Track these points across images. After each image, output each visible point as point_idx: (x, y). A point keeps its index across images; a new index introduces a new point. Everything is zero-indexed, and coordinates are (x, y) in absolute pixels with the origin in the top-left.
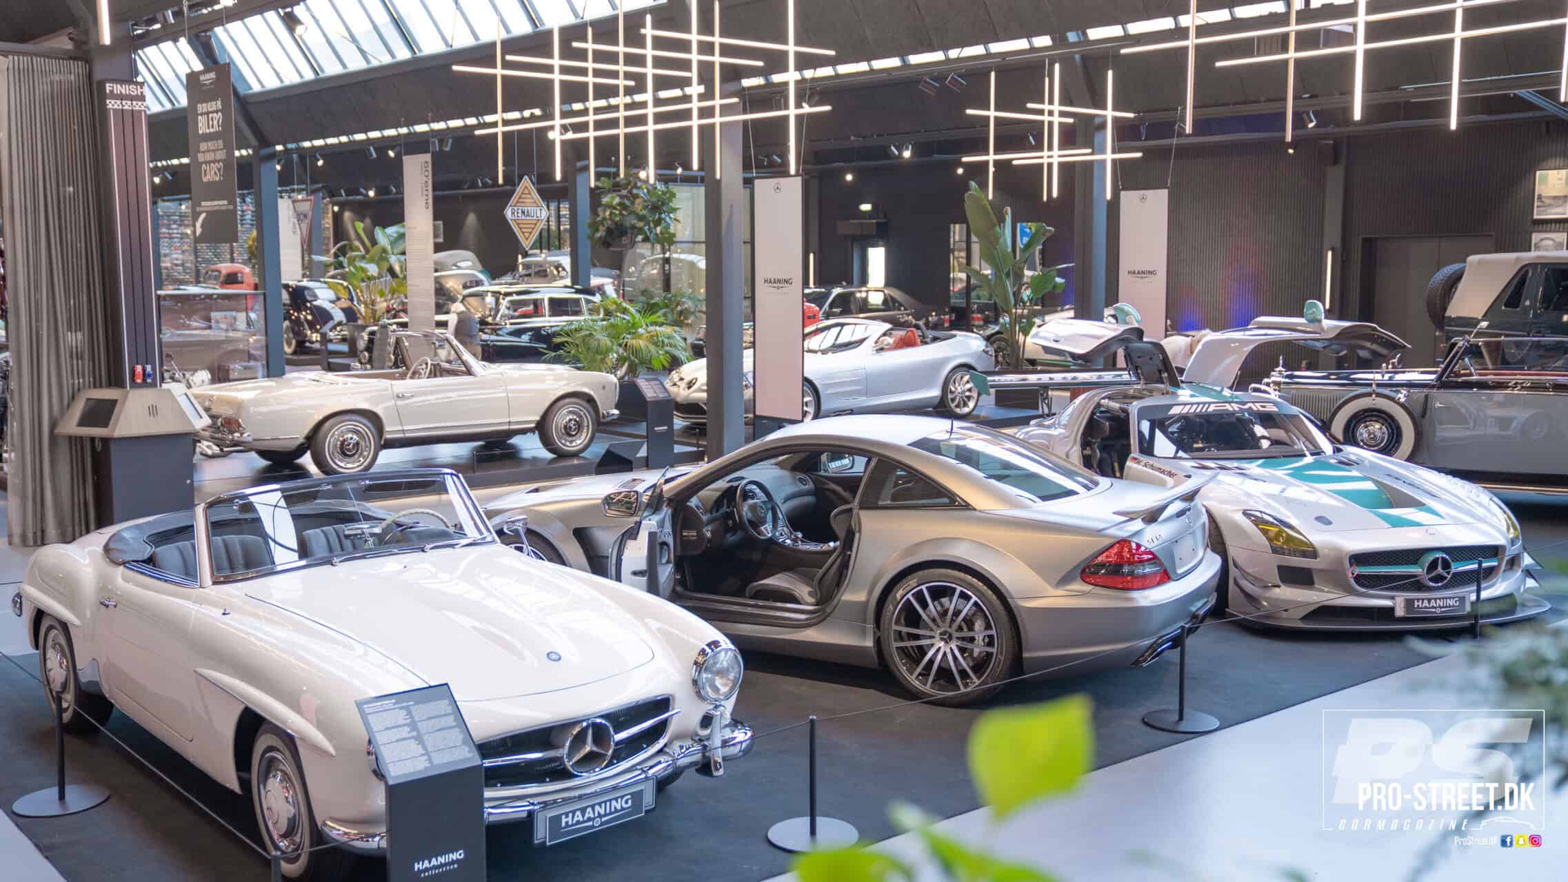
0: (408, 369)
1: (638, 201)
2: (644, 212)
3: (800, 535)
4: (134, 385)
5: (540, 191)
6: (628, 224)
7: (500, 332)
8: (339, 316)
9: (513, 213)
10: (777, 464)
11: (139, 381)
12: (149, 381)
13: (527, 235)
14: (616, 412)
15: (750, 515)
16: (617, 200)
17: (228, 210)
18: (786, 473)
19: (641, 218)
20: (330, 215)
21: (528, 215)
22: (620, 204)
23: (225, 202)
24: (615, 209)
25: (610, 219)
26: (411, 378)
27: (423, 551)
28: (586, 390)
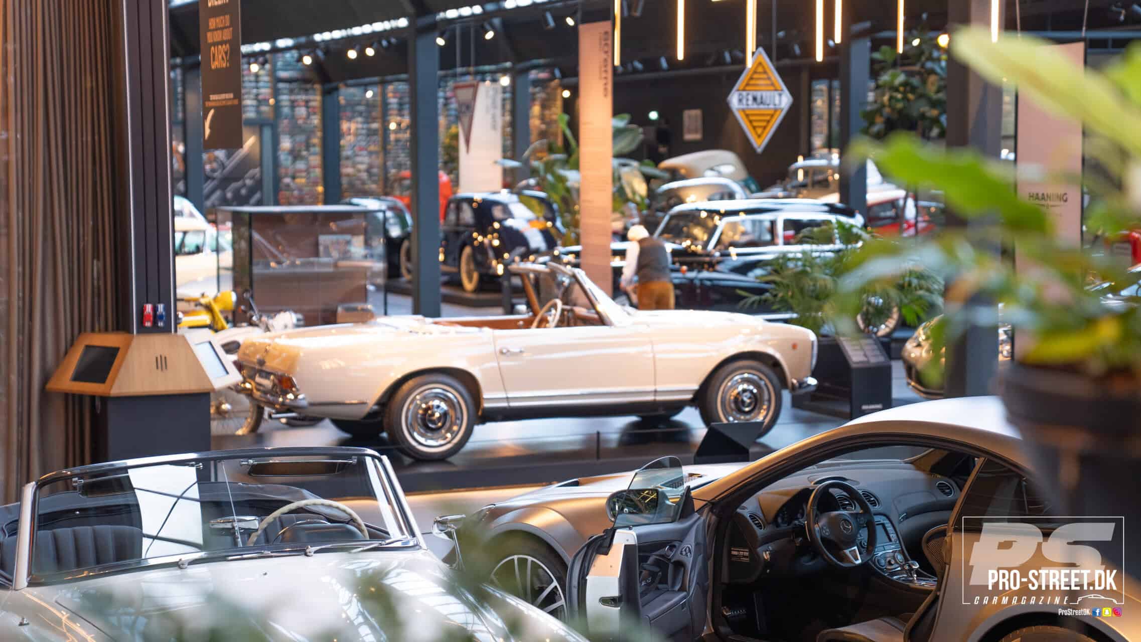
0: (535, 315)
1: (932, 78)
2: (941, 95)
3: (916, 566)
4: (142, 330)
5: (781, 71)
6: (915, 114)
7: (718, 267)
8: (536, 240)
9: (740, 101)
10: (912, 463)
11: (148, 324)
12: (161, 324)
13: (759, 131)
14: (812, 381)
15: (827, 533)
16: (901, 78)
17: (233, 106)
18: (920, 475)
19: (934, 104)
20: (559, 103)
21: (762, 103)
22: (905, 84)
23: (231, 96)
24: (896, 90)
25: (890, 106)
26: (538, 326)
27: (306, 555)
28: (770, 351)
